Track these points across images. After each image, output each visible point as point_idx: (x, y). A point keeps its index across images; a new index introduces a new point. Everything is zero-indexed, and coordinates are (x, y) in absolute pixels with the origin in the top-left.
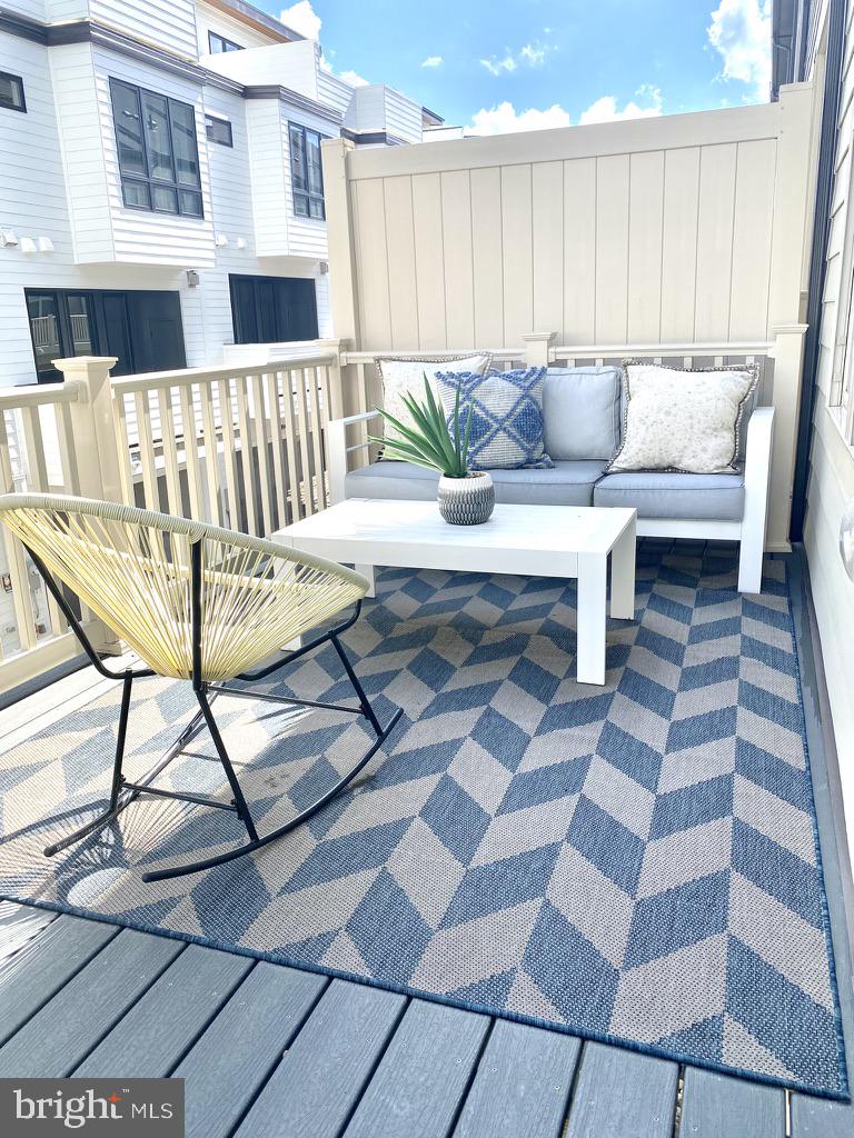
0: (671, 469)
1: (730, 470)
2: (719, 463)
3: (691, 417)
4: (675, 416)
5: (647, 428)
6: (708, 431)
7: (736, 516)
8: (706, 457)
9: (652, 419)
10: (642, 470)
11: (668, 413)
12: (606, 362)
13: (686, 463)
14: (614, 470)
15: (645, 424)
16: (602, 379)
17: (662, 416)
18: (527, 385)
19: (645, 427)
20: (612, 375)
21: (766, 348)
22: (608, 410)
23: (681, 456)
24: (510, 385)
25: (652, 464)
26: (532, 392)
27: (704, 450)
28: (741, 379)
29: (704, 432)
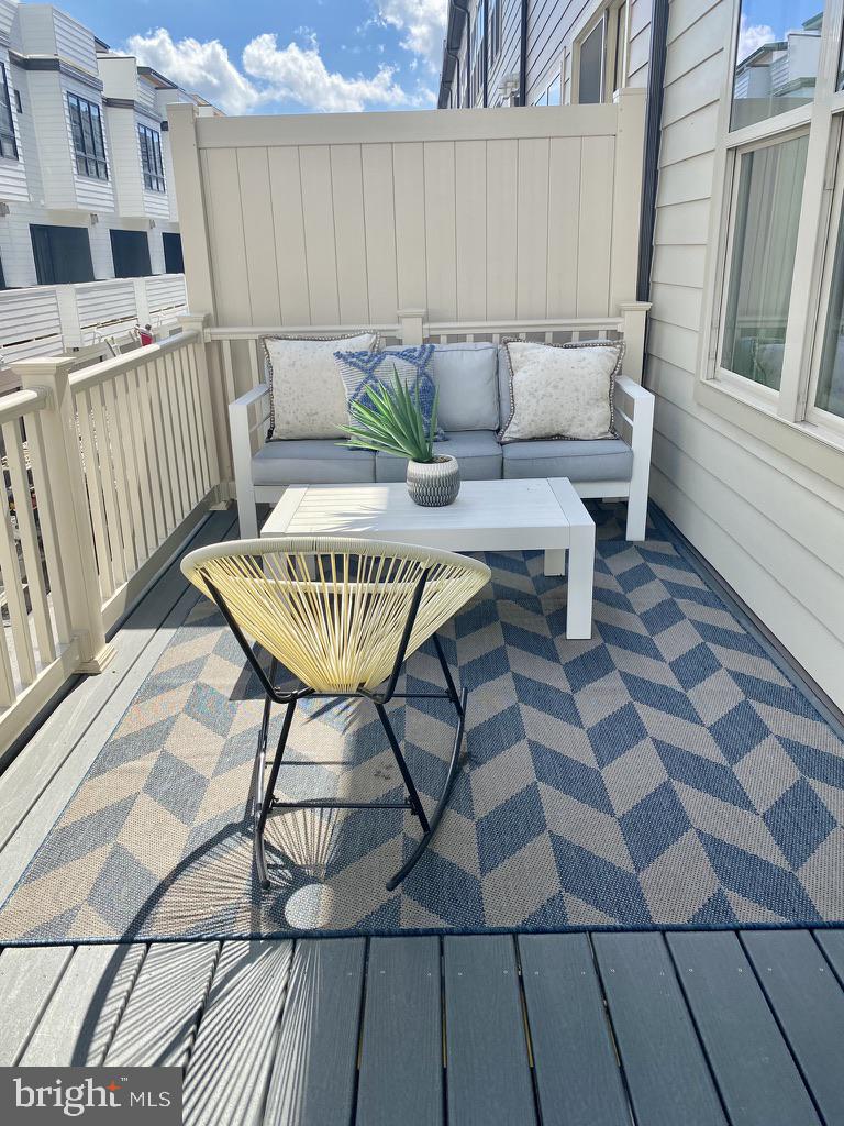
0: (560, 437)
1: (610, 435)
2: (602, 430)
3: (577, 390)
4: (563, 388)
5: (538, 402)
6: (592, 402)
7: (625, 477)
8: (591, 425)
9: (541, 393)
10: (533, 439)
11: (556, 387)
12: (478, 338)
13: (574, 431)
14: (507, 440)
15: (535, 397)
16: (480, 355)
17: (550, 389)
18: (421, 362)
19: (535, 400)
20: (491, 352)
21: (615, 324)
22: (490, 384)
23: (570, 425)
24: (407, 363)
25: (543, 434)
26: (427, 370)
27: (590, 419)
28: (611, 354)
29: (588, 403)
